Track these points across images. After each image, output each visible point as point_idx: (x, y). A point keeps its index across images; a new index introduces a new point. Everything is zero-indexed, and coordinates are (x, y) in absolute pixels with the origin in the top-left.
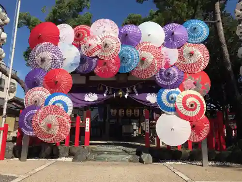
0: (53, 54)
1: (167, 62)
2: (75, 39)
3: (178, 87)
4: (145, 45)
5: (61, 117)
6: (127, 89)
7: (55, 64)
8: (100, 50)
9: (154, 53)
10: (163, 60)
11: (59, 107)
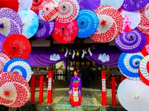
0: (12, 21)
1: (127, 26)
2: (33, 5)
3: (141, 51)
4: (105, 8)
5: (20, 84)
6: (83, 51)
7: (14, 31)
8: (58, 12)
9: (114, 17)
10: (124, 24)
11: (18, 73)
